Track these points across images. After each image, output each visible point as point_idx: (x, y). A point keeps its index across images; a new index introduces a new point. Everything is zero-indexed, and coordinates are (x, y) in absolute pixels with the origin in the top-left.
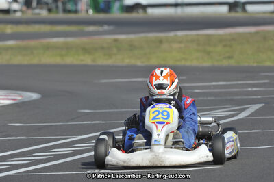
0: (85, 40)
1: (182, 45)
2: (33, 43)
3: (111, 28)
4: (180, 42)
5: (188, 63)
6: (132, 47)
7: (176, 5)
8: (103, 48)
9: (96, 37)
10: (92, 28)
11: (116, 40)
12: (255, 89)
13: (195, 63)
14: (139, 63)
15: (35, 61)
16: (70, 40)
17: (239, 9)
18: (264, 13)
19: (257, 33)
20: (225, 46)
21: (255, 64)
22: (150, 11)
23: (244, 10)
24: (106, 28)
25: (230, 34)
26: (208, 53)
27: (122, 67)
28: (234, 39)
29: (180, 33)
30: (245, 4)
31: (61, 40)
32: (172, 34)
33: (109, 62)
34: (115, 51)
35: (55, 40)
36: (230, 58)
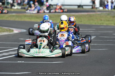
2: (21, 14)
12: (92, 32)
15: (23, 20)
16: (32, 14)
18: (89, 9)
19: (88, 15)
20: (78, 18)
21: (89, 24)
23: (82, 8)
31: (29, 14)
36: (81, 22)
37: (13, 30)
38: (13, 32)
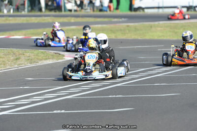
0: (112, 26)
1: (162, 29)
3: (126, 19)
4: (161, 27)
5: (165, 38)
6: (136, 29)
7: (159, 8)
8: (121, 30)
9: (118, 24)
10: (116, 20)
11: (128, 26)
13: (168, 38)
14: (139, 38)
16: (104, 26)
17: (192, 10)
22: (146, 10)
23: (195, 10)
24: (123, 19)
25: (187, 23)
26: (176, 33)
27: (131, 40)
28: (189, 26)
29: (161, 22)
30: (195, 7)
31: (100, 26)
32: (157, 23)
33: (124, 37)
34: (127, 31)
35: (97, 26)
37: (63, 56)
38: (62, 59)
